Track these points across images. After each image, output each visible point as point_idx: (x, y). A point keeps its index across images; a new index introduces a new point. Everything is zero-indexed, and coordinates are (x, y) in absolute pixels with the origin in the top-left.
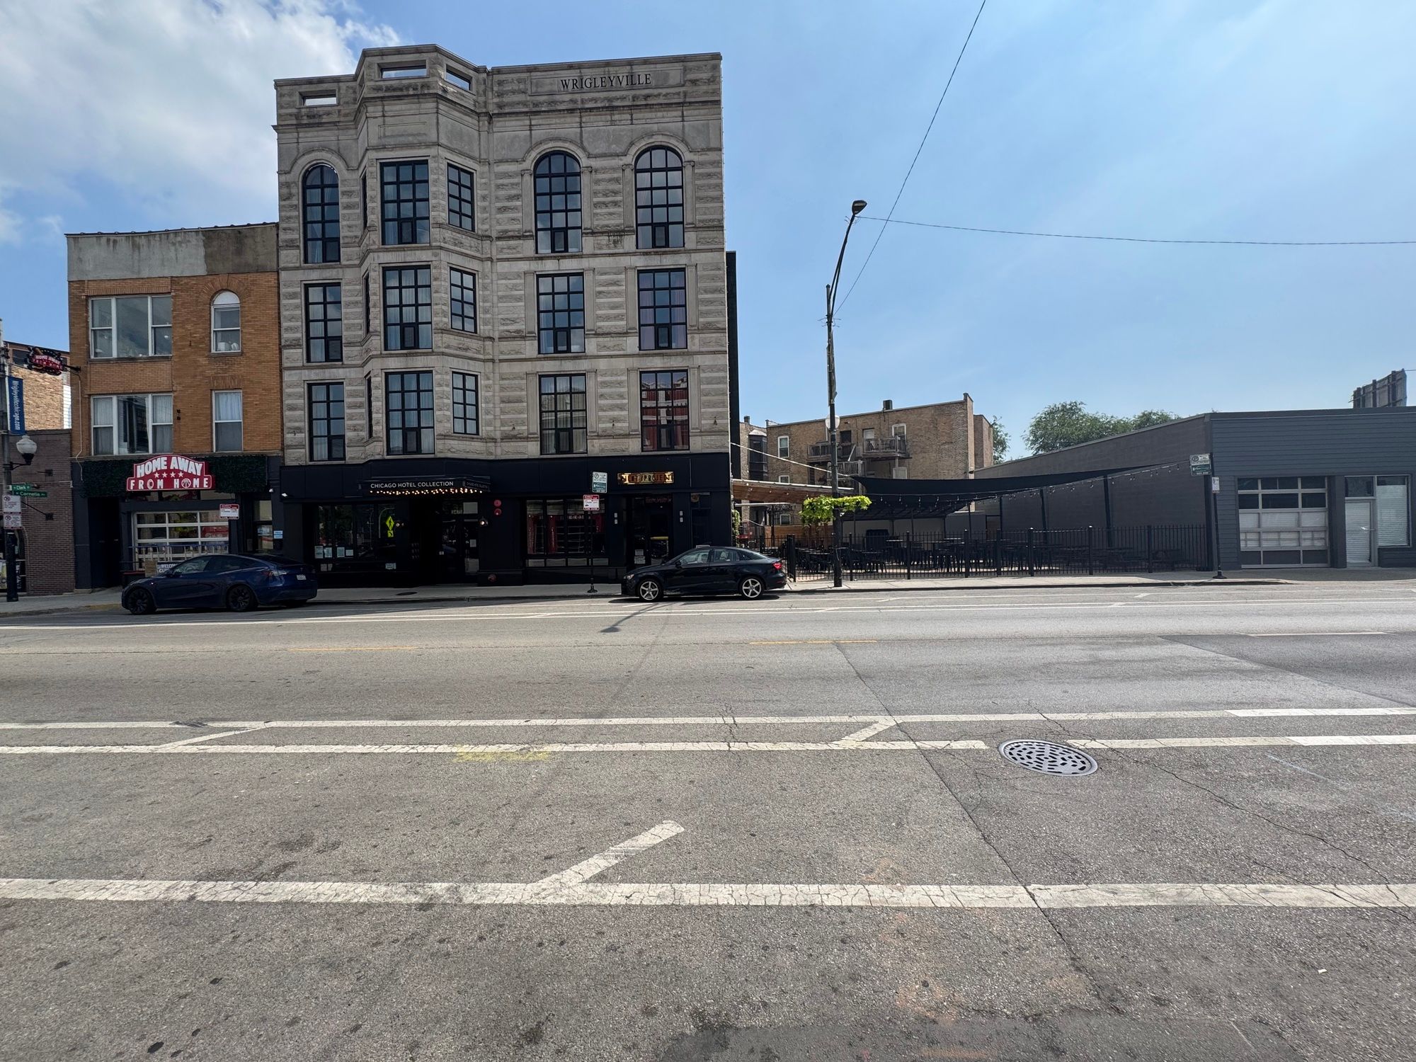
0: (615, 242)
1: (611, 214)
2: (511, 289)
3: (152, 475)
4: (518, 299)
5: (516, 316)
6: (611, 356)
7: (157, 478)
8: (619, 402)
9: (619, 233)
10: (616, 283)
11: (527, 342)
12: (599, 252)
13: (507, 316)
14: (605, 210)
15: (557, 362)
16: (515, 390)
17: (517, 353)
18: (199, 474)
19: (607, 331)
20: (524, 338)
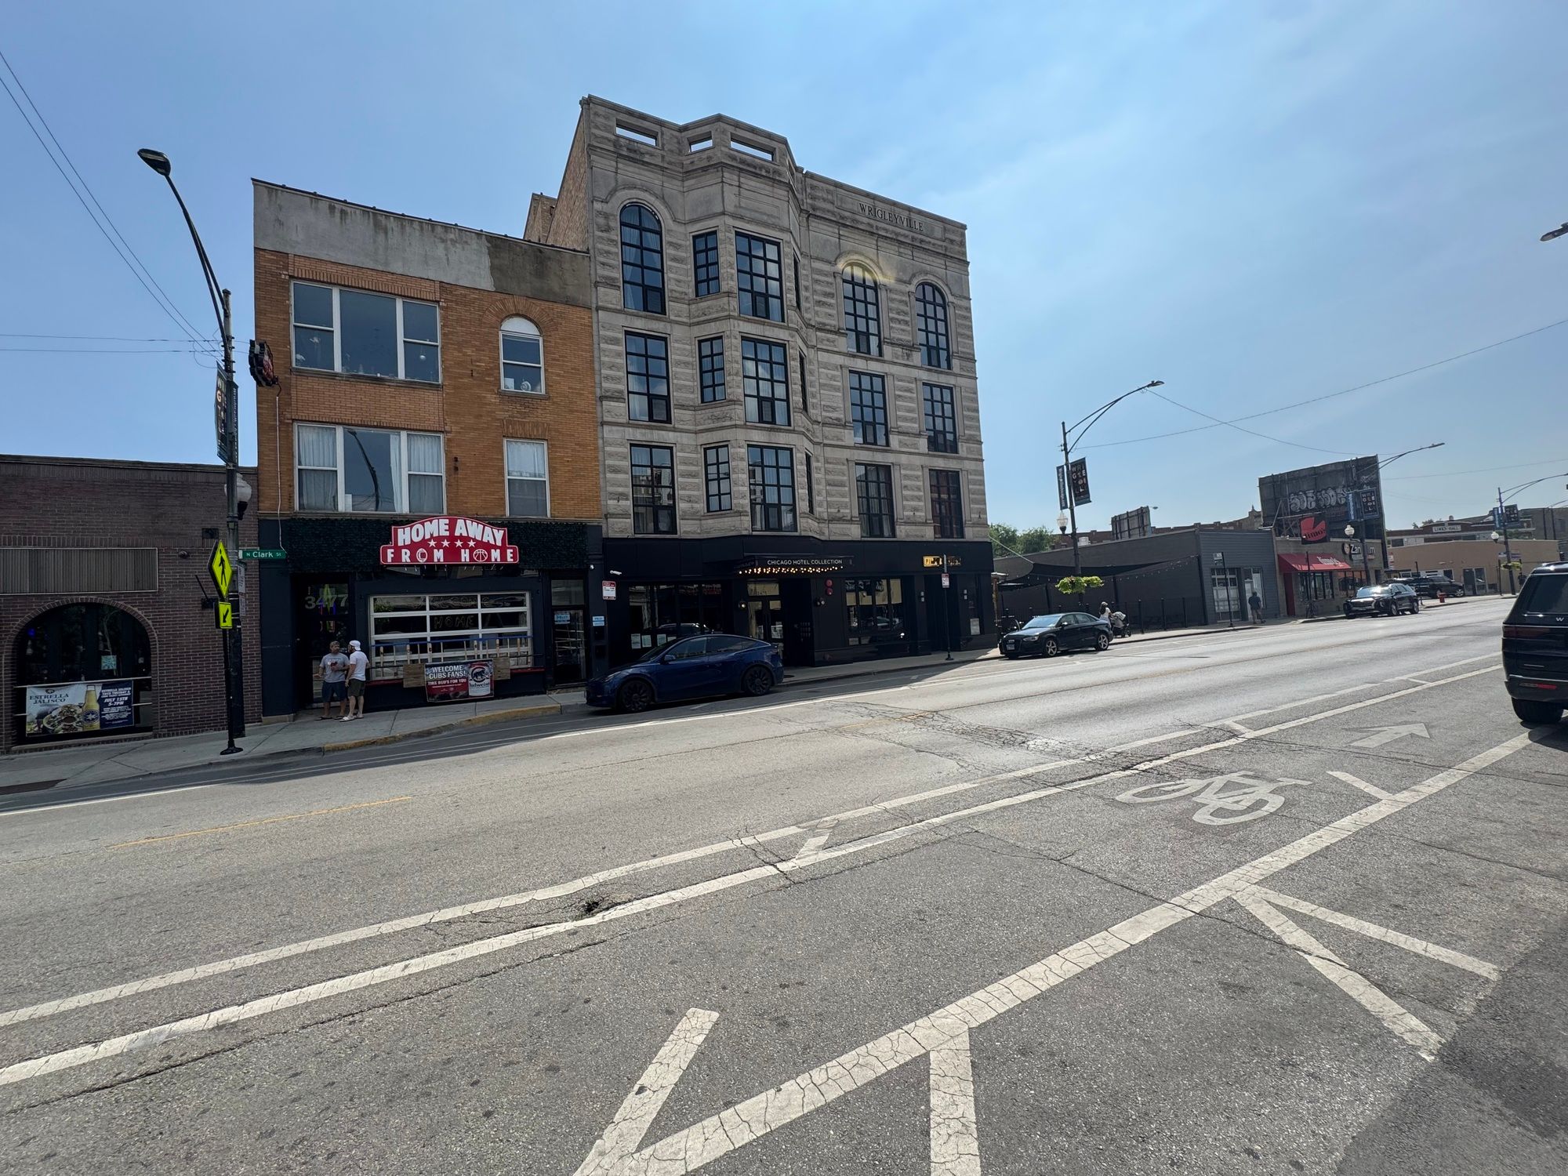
0: (908, 355)
1: (903, 330)
2: (831, 379)
3: (424, 543)
4: (836, 389)
5: (835, 405)
6: (911, 453)
7: (433, 548)
8: (916, 493)
9: (911, 348)
10: (909, 390)
11: (846, 431)
12: (896, 361)
13: (828, 404)
14: (898, 326)
15: (870, 453)
16: (838, 475)
17: (838, 440)
18: (499, 543)
19: (905, 431)
20: (844, 426)
